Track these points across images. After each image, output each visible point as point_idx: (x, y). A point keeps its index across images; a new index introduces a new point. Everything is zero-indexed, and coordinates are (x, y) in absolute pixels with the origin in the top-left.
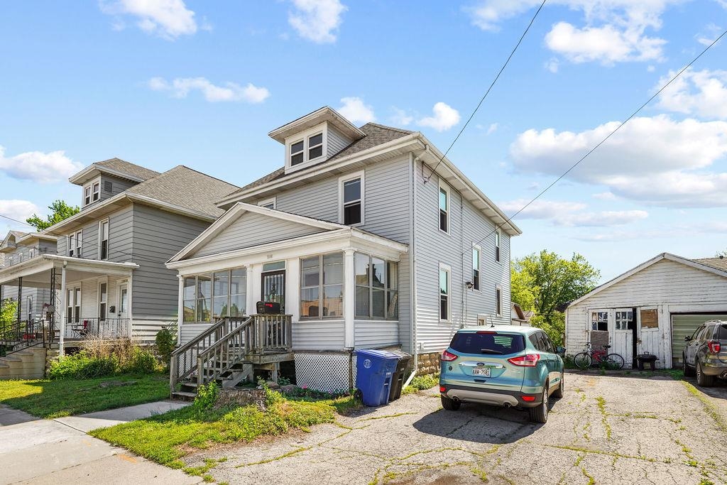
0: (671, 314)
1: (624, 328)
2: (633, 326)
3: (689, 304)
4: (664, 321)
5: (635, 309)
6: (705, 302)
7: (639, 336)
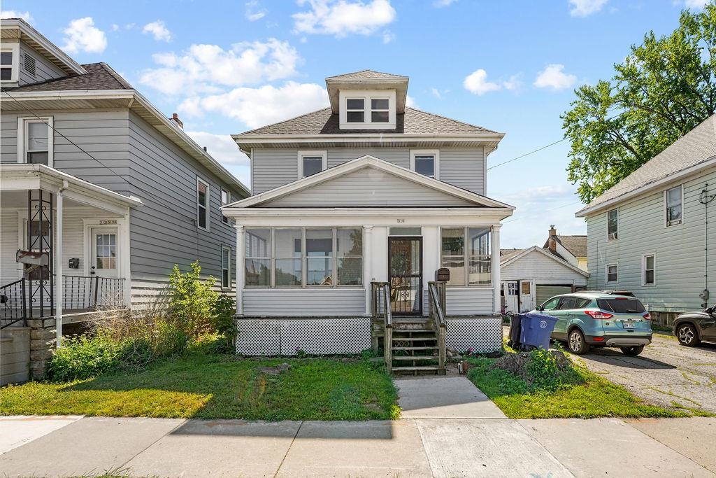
0: (537, 285)
1: (513, 294)
2: (517, 293)
3: (546, 279)
4: (533, 289)
5: (518, 282)
6: (551, 278)
7: (521, 300)
